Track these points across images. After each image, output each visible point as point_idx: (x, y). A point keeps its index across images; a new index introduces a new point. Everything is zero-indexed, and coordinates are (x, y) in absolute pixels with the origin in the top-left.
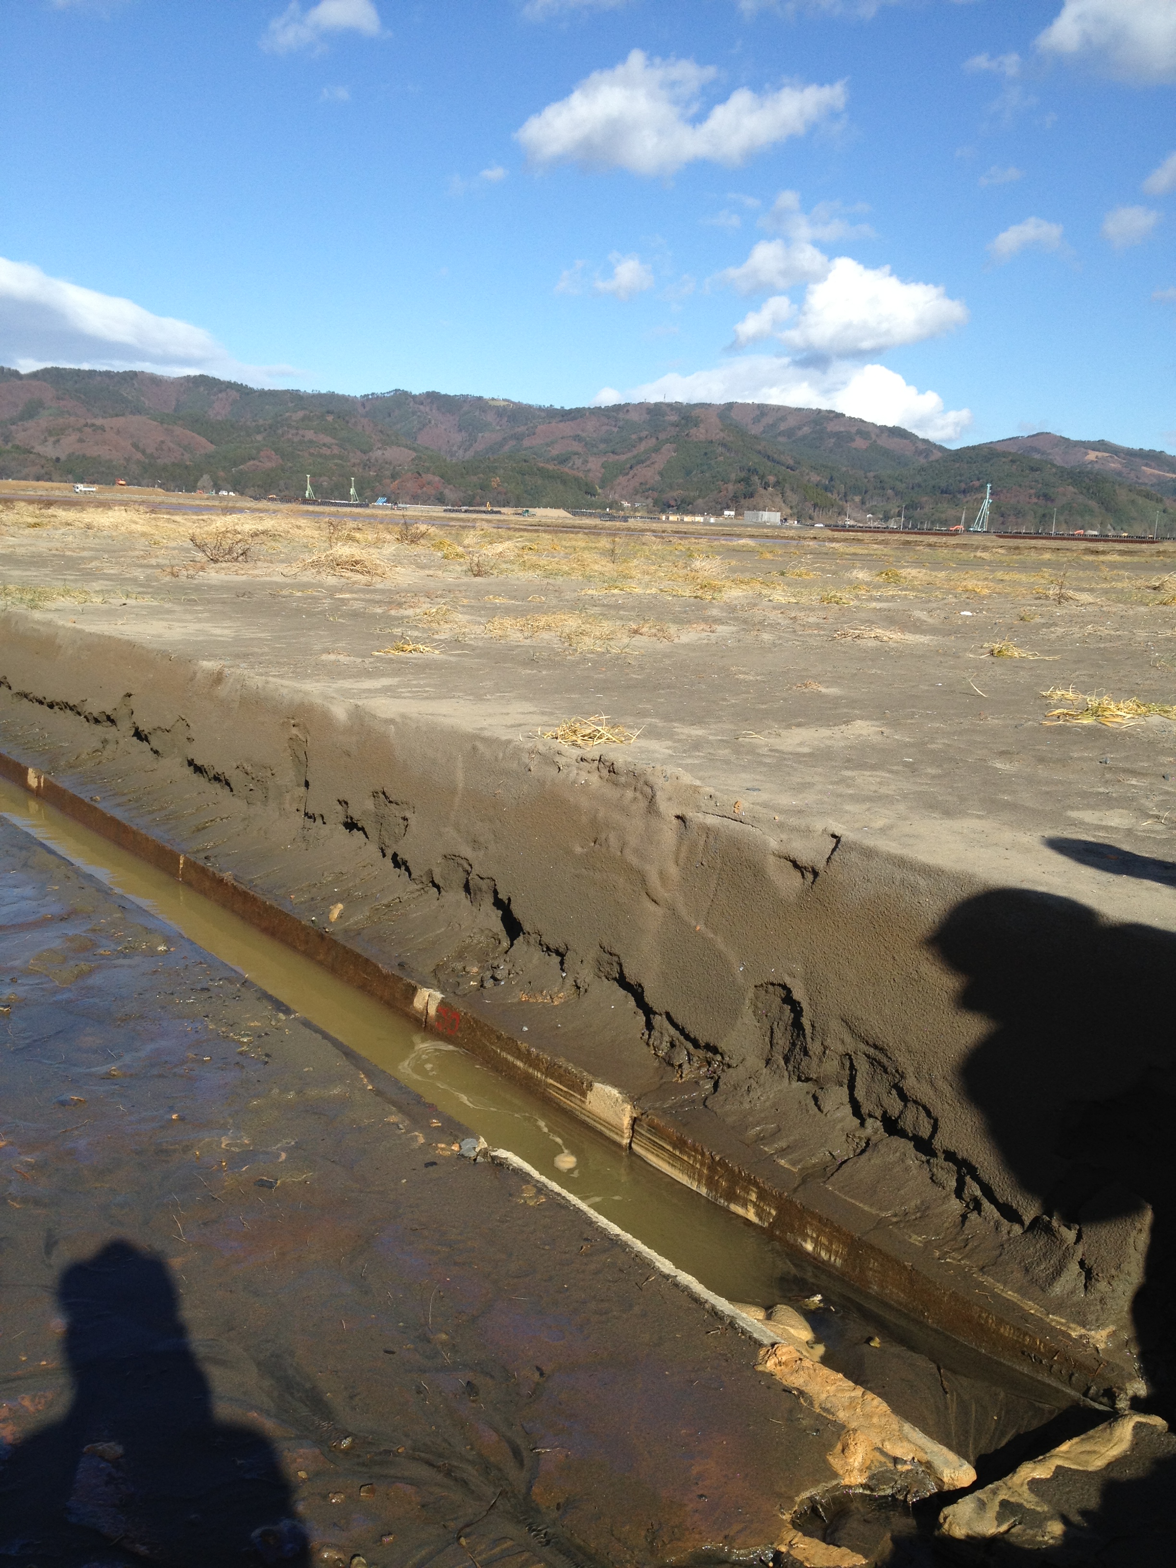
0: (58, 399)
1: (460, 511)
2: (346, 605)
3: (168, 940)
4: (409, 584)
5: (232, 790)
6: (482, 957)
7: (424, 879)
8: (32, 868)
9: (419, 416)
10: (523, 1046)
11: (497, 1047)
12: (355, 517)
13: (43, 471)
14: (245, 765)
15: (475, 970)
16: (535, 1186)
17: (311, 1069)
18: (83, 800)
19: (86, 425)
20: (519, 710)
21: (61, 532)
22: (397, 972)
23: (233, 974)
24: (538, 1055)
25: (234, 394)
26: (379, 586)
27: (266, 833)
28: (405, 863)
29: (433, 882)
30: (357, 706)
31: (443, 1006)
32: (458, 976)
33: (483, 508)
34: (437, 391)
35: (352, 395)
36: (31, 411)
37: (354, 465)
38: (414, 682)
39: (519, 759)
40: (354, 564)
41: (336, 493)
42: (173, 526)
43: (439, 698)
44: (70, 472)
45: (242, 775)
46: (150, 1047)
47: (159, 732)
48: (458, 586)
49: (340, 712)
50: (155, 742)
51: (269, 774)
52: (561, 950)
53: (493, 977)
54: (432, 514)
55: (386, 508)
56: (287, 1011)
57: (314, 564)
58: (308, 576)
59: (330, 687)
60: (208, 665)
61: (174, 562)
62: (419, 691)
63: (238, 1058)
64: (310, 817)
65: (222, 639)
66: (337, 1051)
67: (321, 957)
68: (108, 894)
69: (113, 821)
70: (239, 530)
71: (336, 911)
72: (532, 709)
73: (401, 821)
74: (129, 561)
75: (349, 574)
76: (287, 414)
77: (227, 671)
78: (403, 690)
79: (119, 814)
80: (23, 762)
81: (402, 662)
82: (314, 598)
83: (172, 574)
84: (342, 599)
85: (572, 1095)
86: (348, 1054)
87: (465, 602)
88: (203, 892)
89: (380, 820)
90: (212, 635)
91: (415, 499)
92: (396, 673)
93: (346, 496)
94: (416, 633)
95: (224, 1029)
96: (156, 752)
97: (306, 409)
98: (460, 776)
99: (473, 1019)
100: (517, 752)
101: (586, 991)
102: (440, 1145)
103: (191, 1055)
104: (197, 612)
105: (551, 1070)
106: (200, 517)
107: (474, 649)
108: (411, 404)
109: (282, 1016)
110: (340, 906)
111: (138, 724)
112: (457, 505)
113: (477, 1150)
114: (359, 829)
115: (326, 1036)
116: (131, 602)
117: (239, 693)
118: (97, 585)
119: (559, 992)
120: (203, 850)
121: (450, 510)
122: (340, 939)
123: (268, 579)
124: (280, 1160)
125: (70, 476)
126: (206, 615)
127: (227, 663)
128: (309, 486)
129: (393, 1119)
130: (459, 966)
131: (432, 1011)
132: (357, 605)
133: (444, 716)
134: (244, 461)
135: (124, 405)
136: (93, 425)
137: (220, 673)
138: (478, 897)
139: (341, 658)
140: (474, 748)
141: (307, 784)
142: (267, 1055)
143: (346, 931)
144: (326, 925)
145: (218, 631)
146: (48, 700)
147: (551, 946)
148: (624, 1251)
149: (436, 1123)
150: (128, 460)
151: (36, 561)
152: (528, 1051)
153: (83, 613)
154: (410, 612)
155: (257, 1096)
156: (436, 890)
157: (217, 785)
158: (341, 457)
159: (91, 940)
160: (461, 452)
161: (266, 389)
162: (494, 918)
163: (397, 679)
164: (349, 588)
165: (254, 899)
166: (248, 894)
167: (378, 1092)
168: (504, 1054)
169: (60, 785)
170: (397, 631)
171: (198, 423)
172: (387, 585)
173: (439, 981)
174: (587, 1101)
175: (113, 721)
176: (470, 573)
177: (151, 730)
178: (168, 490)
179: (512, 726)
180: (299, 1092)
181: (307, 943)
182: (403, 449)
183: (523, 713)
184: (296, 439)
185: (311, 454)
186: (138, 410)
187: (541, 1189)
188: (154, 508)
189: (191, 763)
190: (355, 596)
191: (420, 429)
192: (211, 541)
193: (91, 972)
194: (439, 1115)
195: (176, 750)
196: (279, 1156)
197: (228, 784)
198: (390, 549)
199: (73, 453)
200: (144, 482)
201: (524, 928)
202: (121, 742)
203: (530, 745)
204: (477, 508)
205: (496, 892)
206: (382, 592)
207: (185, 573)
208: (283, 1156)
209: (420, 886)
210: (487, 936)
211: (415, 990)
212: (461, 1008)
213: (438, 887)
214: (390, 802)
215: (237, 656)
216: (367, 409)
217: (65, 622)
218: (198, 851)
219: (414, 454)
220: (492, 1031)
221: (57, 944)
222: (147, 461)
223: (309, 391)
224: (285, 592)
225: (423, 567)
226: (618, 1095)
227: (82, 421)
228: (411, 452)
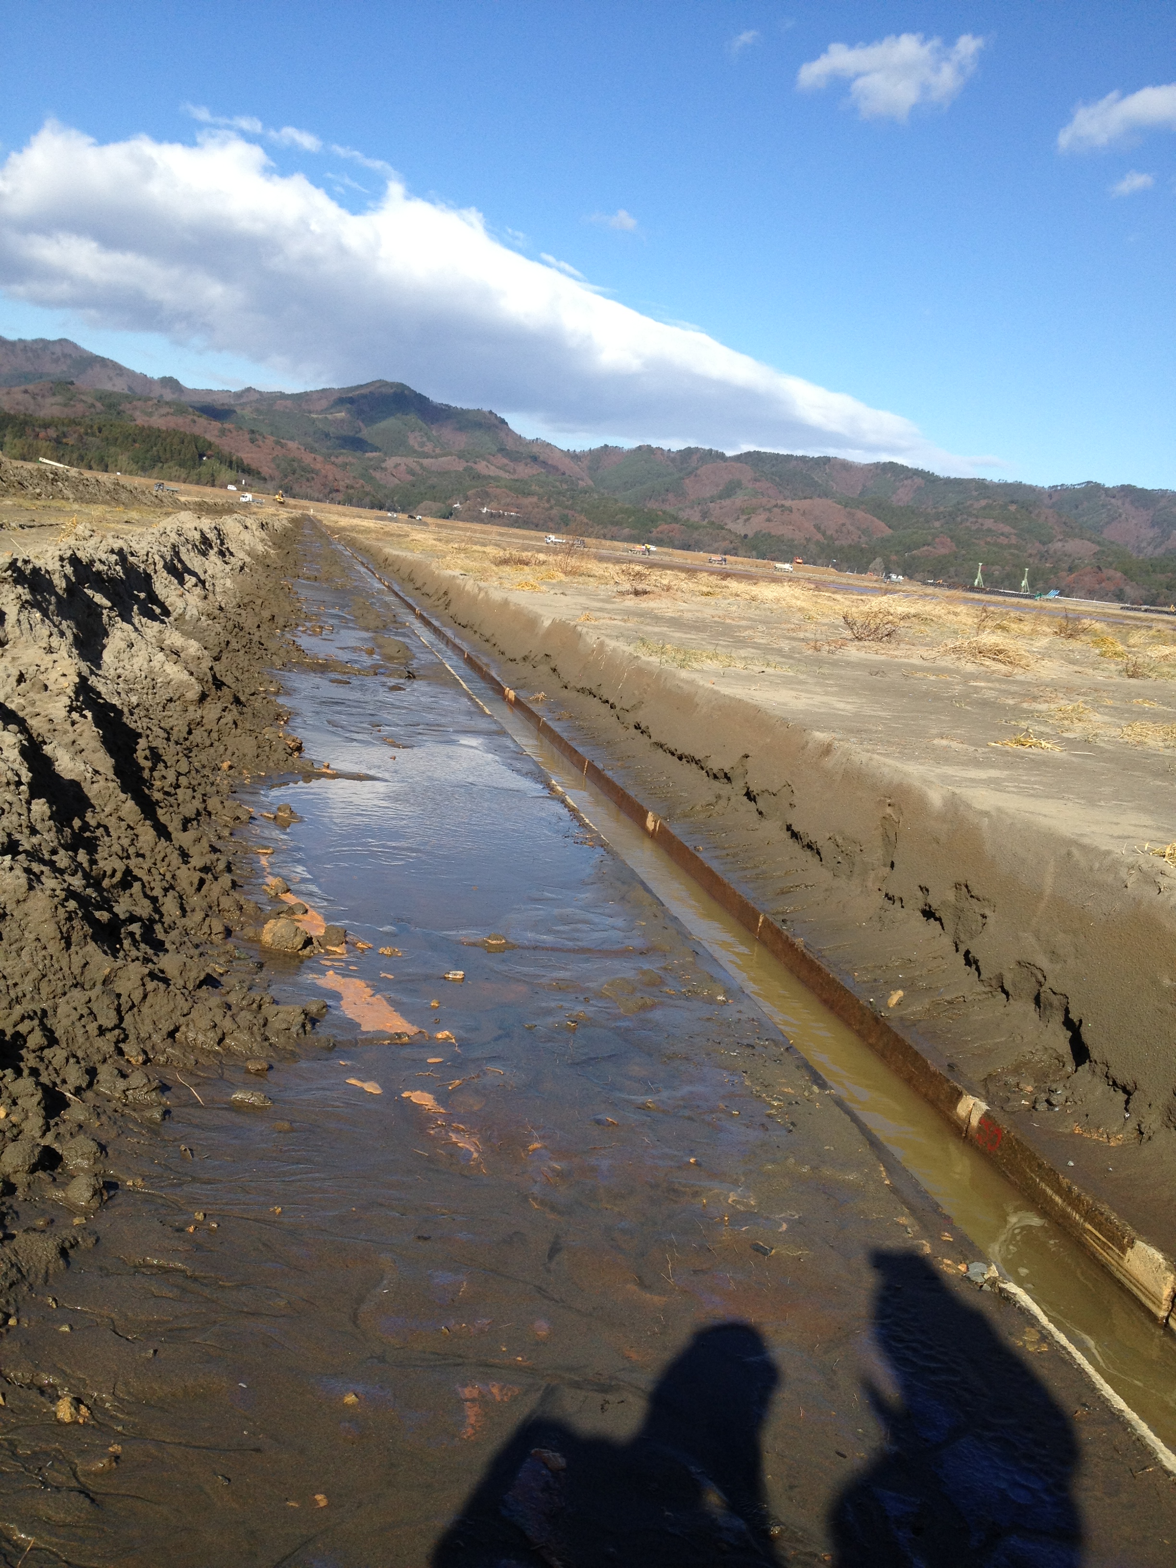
0: (755, 480)
1: (1139, 610)
2: (977, 693)
3: (727, 992)
4: (1053, 679)
5: (821, 860)
6: (1041, 1077)
7: (994, 983)
8: (629, 902)
9: (1109, 510)
10: (1065, 1182)
11: (1038, 1176)
12: (1017, 607)
13: (731, 546)
14: (837, 837)
15: (1030, 1088)
16: (1040, 1332)
17: (832, 1148)
18: (687, 848)
19: (776, 506)
20: (1133, 822)
21: (728, 601)
22: (944, 1072)
23: (781, 1038)
24: (1079, 1196)
25: (919, 481)
26: (1018, 678)
27: (844, 907)
28: (976, 962)
29: (1002, 987)
30: (954, 794)
31: (986, 1118)
32: (1009, 1092)
33: (1166, 609)
34: (1133, 484)
35: (1040, 485)
36: (730, 490)
37: (1030, 556)
38: (1025, 778)
39: (1116, 873)
40: (997, 653)
41: (1006, 583)
42: (831, 603)
43: (1047, 797)
44: (754, 548)
45: (833, 846)
46: (686, 1089)
47: (766, 794)
48: (1108, 685)
49: (936, 798)
50: (761, 804)
51: (858, 849)
52: (1128, 1088)
53: (1048, 1101)
54: (1107, 610)
55: (1058, 601)
56: (823, 1085)
57: (955, 650)
58: (948, 662)
59: (933, 771)
60: (820, 736)
61: (818, 637)
62: (1026, 788)
63: (765, 1120)
64: (890, 899)
65: (843, 713)
66: (861, 1137)
67: (872, 1041)
68: (686, 938)
69: (710, 872)
70: (892, 611)
71: (896, 997)
72: (1149, 822)
73: (980, 918)
74: (779, 632)
75: (988, 662)
76: (969, 503)
77: (836, 744)
78: (1010, 784)
79: (715, 866)
80: (645, 805)
81: (1017, 756)
82: (947, 683)
83: (815, 648)
84: (976, 687)
85: (1110, 1248)
86: (874, 1143)
87: (1109, 702)
88: (775, 954)
89: (959, 914)
90: (834, 709)
91: (1091, 594)
92: (1008, 766)
93: (1017, 587)
94: (1042, 729)
95: (758, 1088)
96: (761, 813)
97: (989, 497)
98: (1049, 880)
99: (1016, 1140)
100: (1114, 866)
101: (1150, 1138)
102: (945, 1261)
103: (722, 1105)
104: (828, 685)
105: (1090, 1215)
106: (860, 597)
107: (1103, 751)
108: (1103, 497)
109: (816, 1089)
110: (900, 993)
111: (750, 785)
112: (1135, 603)
113: (986, 1277)
114: (936, 919)
115: (855, 1119)
116: (769, 670)
117: (843, 767)
118: (743, 653)
119: (1118, 1132)
120: (783, 913)
121: (1127, 608)
122: (895, 1026)
123: (906, 660)
124: (780, 1230)
125: (754, 553)
126: (835, 689)
127: (838, 736)
128: (979, 575)
129: (903, 1220)
130: (1012, 1080)
131: (975, 1121)
132: (990, 695)
133: (1045, 816)
134: (917, 547)
135: (813, 489)
136: (783, 506)
137: (830, 745)
138: (1048, 1013)
139: (955, 745)
140: (1069, 854)
141: (892, 865)
142: (793, 1124)
143: (902, 1019)
144: (882, 1009)
145: (841, 705)
146: (679, 752)
147: (1118, 1082)
148: (1125, 1429)
149: (947, 1237)
150: (808, 540)
151: (698, 626)
152: (1070, 1188)
153: (724, 675)
154: (1043, 707)
155: (774, 1162)
156: (1004, 996)
157: (809, 853)
158: (1017, 547)
159: (661, 977)
160: (1150, 549)
161: (952, 477)
162: (1062, 1037)
163: (1006, 773)
164: (988, 676)
165: (819, 969)
166: (815, 963)
167: (894, 1190)
168: (1043, 1185)
169: (672, 831)
170: (1023, 724)
171: (879, 508)
172: (1029, 677)
173: (988, 1092)
174: (1126, 1258)
175: (729, 779)
176: (1123, 674)
177: (759, 792)
178: (840, 571)
179: (1119, 837)
180: (813, 1168)
181: (862, 1023)
182: (1086, 542)
183: (1135, 826)
184: (974, 528)
185: (987, 543)
186: (825, 494)
187: (1045, 1337)
188: (820, 586)
189: (789, 828)
190: (990, 685)
191: (1107, 523)
192: (860, 621)
193: (653, 1006)
194: (953, 1230)
195: (778, 814)
196: (781, 1225)
197: (819, 853)
198: (1043, 642)
199: (761, 531)
200: (820, 561)
201: (1091, 1055)
202: (733, 799)
203: (1131, 859)
204: (1159, 608)
205: (1067, 1011)
206: (1021, 683)
207: (827, 648)
208: (784, 1227)
209: (988, 989)
210: (1051, 1056)
211: (960, 1095)
212: (1005, 1125)
213: (1007, 993)
214: (972, 896)
215: (851, 731)
216: (1054, 500)
217: (705, 683)
218: (778, 913)
219: (1098, 548)
220: (1035, 1158)
221: (630, 975)
222: (826, 542)
223: (996, 480)
224: (919, 675)
225: (1073, 662)
226: (1161, 1260)
227: (773, 502)
228: (1093, 545)
